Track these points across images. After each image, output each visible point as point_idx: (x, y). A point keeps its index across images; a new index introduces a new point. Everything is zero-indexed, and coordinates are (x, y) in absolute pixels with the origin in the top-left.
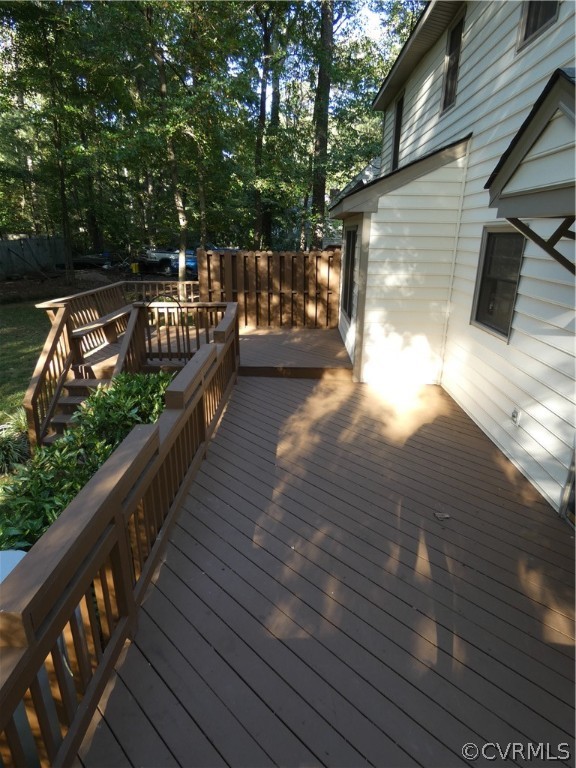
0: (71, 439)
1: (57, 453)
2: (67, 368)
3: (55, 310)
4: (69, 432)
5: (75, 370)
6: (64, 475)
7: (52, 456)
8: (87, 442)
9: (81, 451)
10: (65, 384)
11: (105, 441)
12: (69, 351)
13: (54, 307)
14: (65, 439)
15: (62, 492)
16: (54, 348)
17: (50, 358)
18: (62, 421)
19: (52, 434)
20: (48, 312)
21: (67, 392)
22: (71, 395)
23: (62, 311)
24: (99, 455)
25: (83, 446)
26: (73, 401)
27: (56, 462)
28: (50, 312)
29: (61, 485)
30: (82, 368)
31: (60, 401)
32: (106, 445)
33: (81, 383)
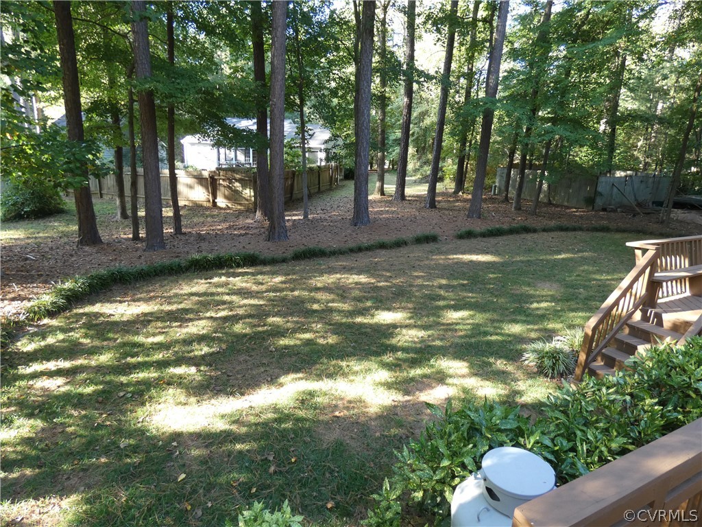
0: (621, 382)
1: (604, 390)
2: (636, 307)
3: (644, 251)
4: (621, 374)
5: (644, 312)
6: (603, 412)
7: (599, 390)
8: (636, 391)
9: (628, 398)
10: (629, 322)
11: (656, 400)
12: (644, 292)
13: (644, 249)
14: (615, 379)
15: (597, 428)
16: (630, 286)
17: (623, 295)
18: (614, 356)
19: (600, 363)
20: (636, 251)
21: (627, 330)
22: (630, 334)
23: (651, 253)
24: (645, 412)
25: (631, 395)
26: (632, 341)
27: (600, 397)
28: (638, 253)
29: (597, 421)
30: (651, 312)
31: (618, 336)
32: (656, 404)
33: (645, 326)
